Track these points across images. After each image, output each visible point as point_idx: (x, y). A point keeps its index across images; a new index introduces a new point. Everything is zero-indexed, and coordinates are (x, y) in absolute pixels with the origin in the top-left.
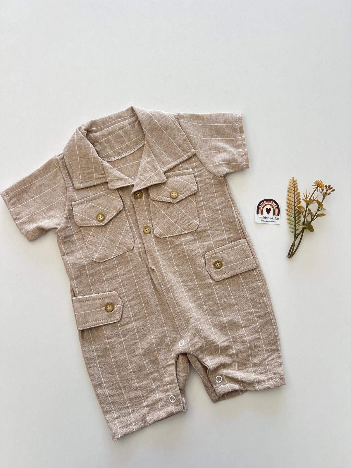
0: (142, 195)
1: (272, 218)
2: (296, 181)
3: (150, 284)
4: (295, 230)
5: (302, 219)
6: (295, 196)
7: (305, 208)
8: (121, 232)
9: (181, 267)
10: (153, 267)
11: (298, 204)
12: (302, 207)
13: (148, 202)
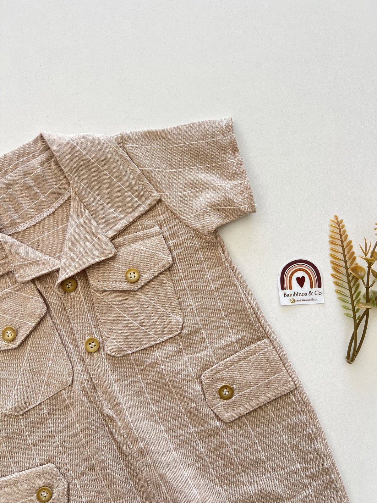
0: (77, 284)
1: (310, 294)
2: (342, 221)
3: (110, 443)
4: (354, 313)
5: (363, 290)
6: (343, 249)
7: (367, 269)
8: (49, 354)
9: (162, 403)
10: (111, 412)
11: (351, 264)
12: (361, 268)
13: (88, 295)
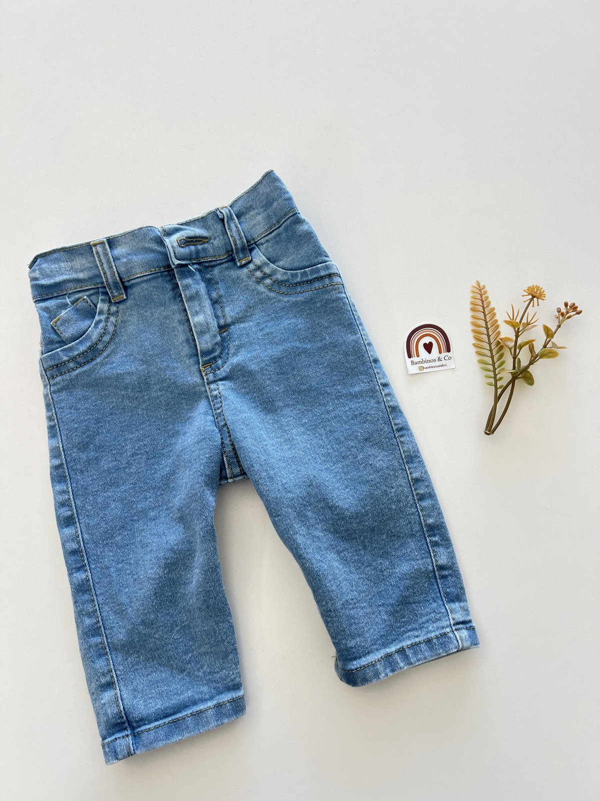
2: (484, 287)
4: (496, 381)
6: (485, 316)
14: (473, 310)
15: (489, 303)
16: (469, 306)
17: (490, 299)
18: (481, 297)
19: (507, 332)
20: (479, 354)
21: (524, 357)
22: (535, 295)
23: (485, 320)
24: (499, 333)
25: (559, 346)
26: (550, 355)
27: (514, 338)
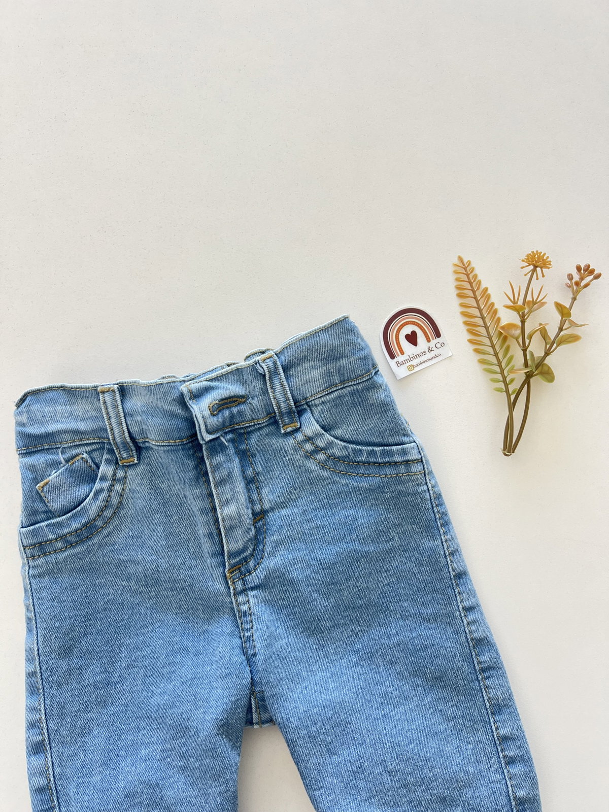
4: (506, 385)
6: (477, 302)
11: (492, 319)
14: (460, 296)
15: (479, 283)
16: (454, 292)
17: (480, 277)
18: (468, 278)
19: (508, 317)
20: (477, 351)
21: (536, 348)
22: (537, 263)
23: (479, 308)
24: (499, 319)
25: (580, 324)
26: (570, 339)
27: (520, 324)
